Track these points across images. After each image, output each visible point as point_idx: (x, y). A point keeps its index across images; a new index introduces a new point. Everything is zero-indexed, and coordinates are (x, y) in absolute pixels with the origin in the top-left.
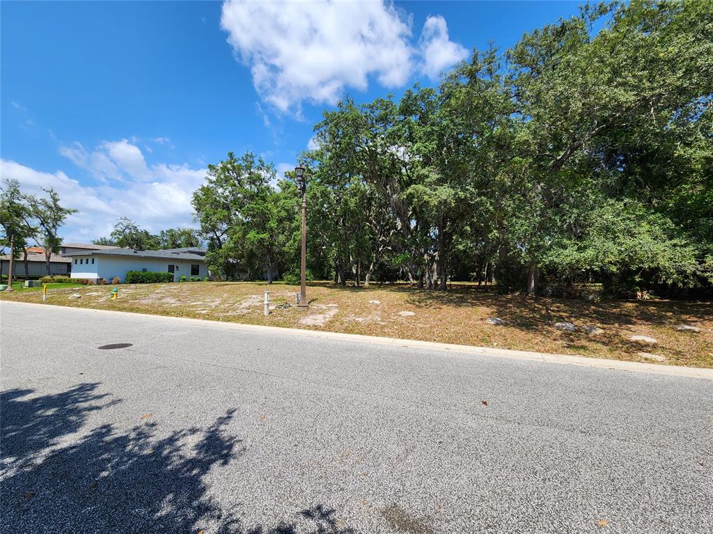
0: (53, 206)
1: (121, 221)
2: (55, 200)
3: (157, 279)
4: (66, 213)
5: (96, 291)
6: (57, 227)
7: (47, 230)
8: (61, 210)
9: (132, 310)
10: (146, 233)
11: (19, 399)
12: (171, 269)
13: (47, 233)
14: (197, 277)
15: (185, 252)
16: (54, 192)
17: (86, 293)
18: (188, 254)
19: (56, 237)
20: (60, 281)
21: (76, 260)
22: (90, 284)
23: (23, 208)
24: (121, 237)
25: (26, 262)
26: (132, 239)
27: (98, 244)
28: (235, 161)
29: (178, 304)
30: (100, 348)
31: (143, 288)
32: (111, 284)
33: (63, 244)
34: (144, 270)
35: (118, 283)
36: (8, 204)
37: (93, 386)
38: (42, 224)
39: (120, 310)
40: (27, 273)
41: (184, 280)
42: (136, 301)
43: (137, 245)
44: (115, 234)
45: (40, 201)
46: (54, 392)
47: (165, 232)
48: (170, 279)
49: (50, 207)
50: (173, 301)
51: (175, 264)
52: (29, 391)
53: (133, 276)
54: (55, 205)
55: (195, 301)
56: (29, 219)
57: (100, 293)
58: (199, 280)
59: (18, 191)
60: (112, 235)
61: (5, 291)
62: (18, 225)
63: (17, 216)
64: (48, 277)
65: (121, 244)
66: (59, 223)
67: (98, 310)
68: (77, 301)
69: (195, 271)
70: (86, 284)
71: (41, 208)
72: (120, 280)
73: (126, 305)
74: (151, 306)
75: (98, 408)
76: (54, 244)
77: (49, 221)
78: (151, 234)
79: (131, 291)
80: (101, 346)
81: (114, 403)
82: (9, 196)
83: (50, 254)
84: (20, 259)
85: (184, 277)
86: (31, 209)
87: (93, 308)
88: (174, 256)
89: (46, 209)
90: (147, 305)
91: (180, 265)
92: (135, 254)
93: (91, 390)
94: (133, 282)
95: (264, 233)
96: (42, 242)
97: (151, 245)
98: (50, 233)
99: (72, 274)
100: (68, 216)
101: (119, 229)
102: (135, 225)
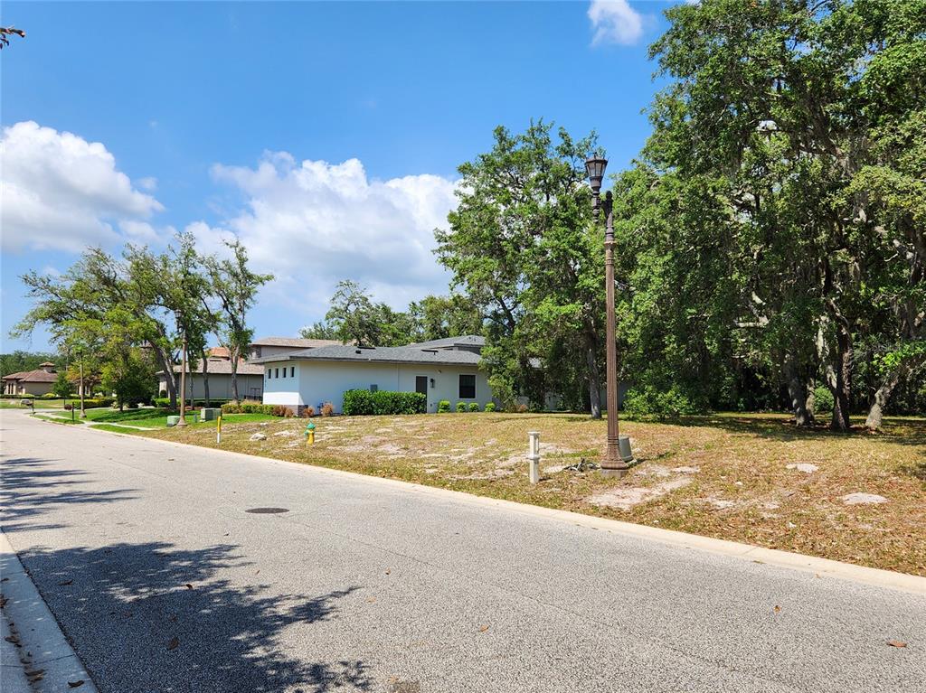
0: (239, 271)
1: (342, 288)
2: (242, 261)
3: (395, 407)
4: (256, 283)
5: (289, 428)
6: (246, 309)
7: (232, 316)
8: (250, 277)
9: (325, 463)
10: (386, 310)
11: (158, 550)
12: (421, 384)
13: (232, 323)
14: (472, 403)
15: (450, 348)
16: (240, 246)
17: (275, 431)
18: (455, 352)
19: (244, 329)
20: (248, 410)
21: (270, 370)
22: (288, 417)
23: (201, 282)
24: (343, 321)
25: (207, 376)
26: (361, 325)
27: (310, 336)
28: (511, 145)
29: (402, 454)
30: (249, 511)
31: (363, 423)
32: (320, 415)
33: (255, 341)
34: (374, 388)
35: (331, 414)
36: (181, 277)
37: (230, 548)
38: (225, 306)
39: (309, 462)
40: (207, 395)
41: (446, 408)
42: (338, 448)
43: (370, 336)
44: (333, 317)
45: (222, 265)
46: (193, 548)
47: (418, 304)
48: (419, 407)
49: (236, 275)
50: (394, 450)
51: (429, 375)
52: (170, 545)
53: (354, 400)
54: (243, 270)
55: (432, 452)
56: (208, 299)
57: (293, 433)
58: (473, 410)
59: (194, 251)
60: (327, 318)
61: (177, 427)
62: (195, 311)
63: (194, 296)
64: (233, 403)
65: (343, 335)
66: (248, 301)
67: (280, 462)
68: (259, 446)
69: (467, 390)
70: (283, 416)
71: (224, 277)
72: (333, 408)
73: (320, 454)
74: (357, 457)
75: (227, 567)
76: (242, 342)
77: (234, 301)
78: (395, 310)
79: (341, 429)
80: (250, 508)
81: (243, 564)
82: (183, 261)
83: (236, 360)
84: (197, 371)
85: (446, 403)
86: (211, 281)
87: (274, 457)
88: (428, 357)
89: (231, 278)
90: (351, 455)
91: (437, 376)
92: (358, 356)
93: (228, 551)
94: (354, 412)
95: (573, 302)
96: (226, 339)
97: (395, 335)
98: (236, 322)
99: (266, 396)
100: (259, 287)
101: (338, 306)
102: (364, 295)
